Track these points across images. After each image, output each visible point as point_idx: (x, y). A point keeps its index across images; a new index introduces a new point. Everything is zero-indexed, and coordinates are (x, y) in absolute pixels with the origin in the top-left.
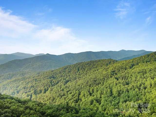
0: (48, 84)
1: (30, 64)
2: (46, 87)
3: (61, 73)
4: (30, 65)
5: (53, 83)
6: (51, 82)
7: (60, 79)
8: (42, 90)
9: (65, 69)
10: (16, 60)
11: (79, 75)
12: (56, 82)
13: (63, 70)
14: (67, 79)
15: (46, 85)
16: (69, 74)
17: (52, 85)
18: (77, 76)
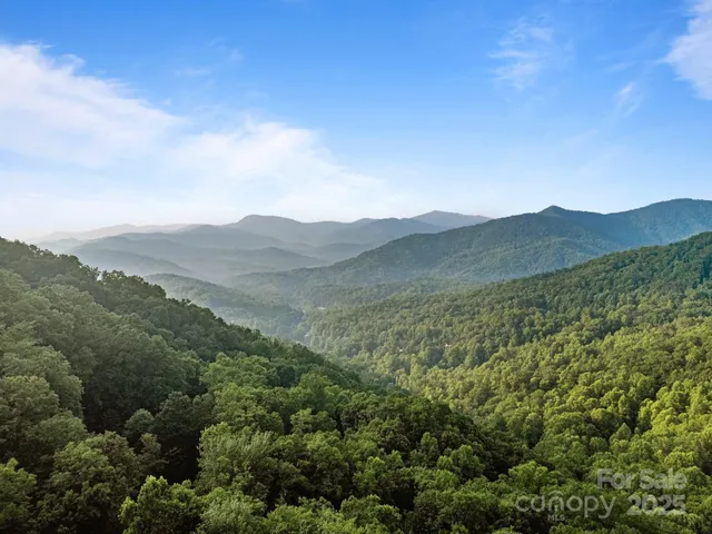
0: (504, 330)
1: (467, 251)
2: (487, 344)
3: (587, 284)
4: (465, 256)
5: (526, 330)
6: (521, 321)
7: (573, 313)
8: (466, 353)
9: (616, 268)
10: (416, 235)
11: (699, 302)
12: (543, 324)
13: (603, 274)
14: (612, 316)
15: (492, 335)
16: (633, 293)
17: (519, 336)
18: (686, 303)
